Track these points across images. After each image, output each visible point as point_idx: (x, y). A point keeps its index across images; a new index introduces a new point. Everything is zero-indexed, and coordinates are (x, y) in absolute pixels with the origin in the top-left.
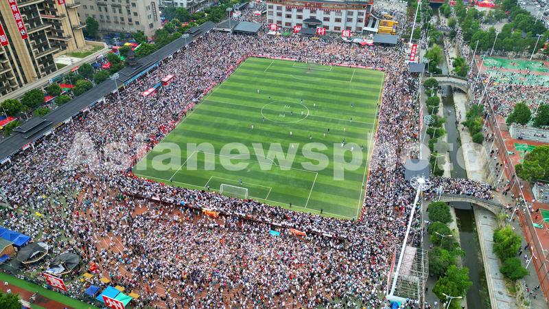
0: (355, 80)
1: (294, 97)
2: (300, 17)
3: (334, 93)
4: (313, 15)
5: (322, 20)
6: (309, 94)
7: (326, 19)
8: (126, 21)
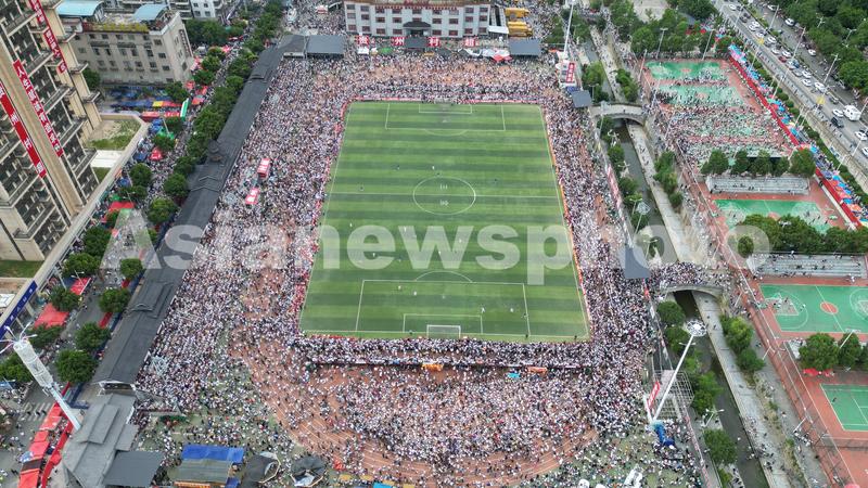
0: (511, 127)
1: (445, 167)
2: (397, 20)
3: (493, 153)
4: (417, 16)
5: (430, 22)
6: (462, 160)
7: (438, 21)
8: (146, 66)
